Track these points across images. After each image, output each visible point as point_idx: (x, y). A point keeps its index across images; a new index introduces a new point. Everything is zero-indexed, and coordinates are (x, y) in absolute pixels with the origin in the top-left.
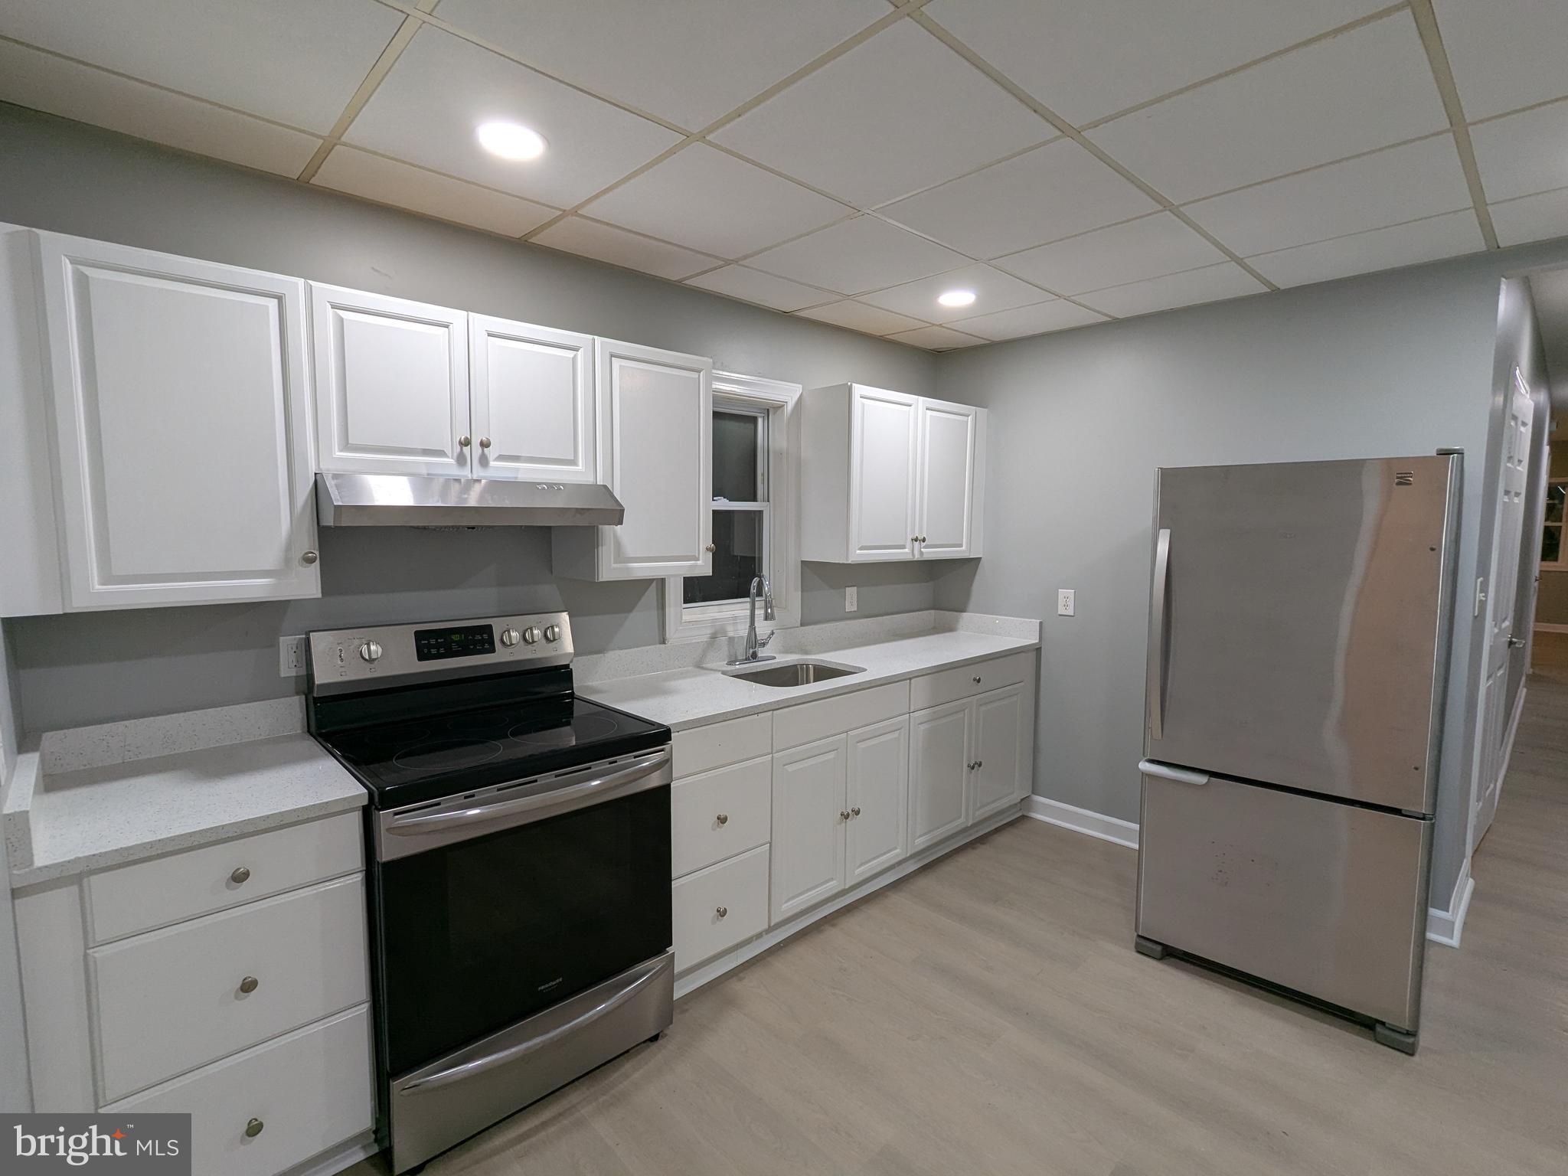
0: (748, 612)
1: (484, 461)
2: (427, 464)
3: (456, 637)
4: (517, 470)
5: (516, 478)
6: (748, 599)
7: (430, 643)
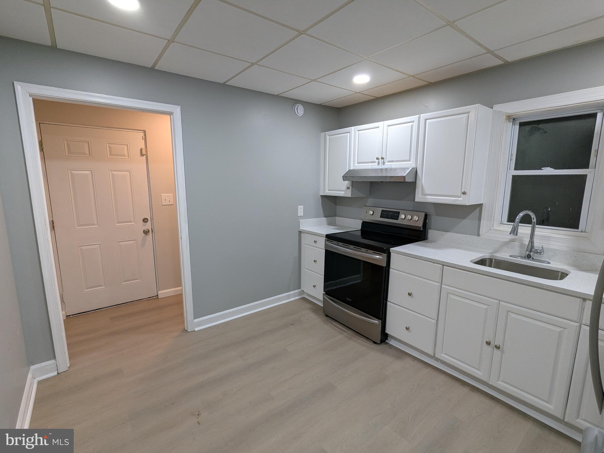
0: (529, 232)
1: (384, 163)
2: (371, 165)
3: (390, 213)
4: (392, 165)
5: (392, 167)
6: (531, 225)
7: (384, 214)
